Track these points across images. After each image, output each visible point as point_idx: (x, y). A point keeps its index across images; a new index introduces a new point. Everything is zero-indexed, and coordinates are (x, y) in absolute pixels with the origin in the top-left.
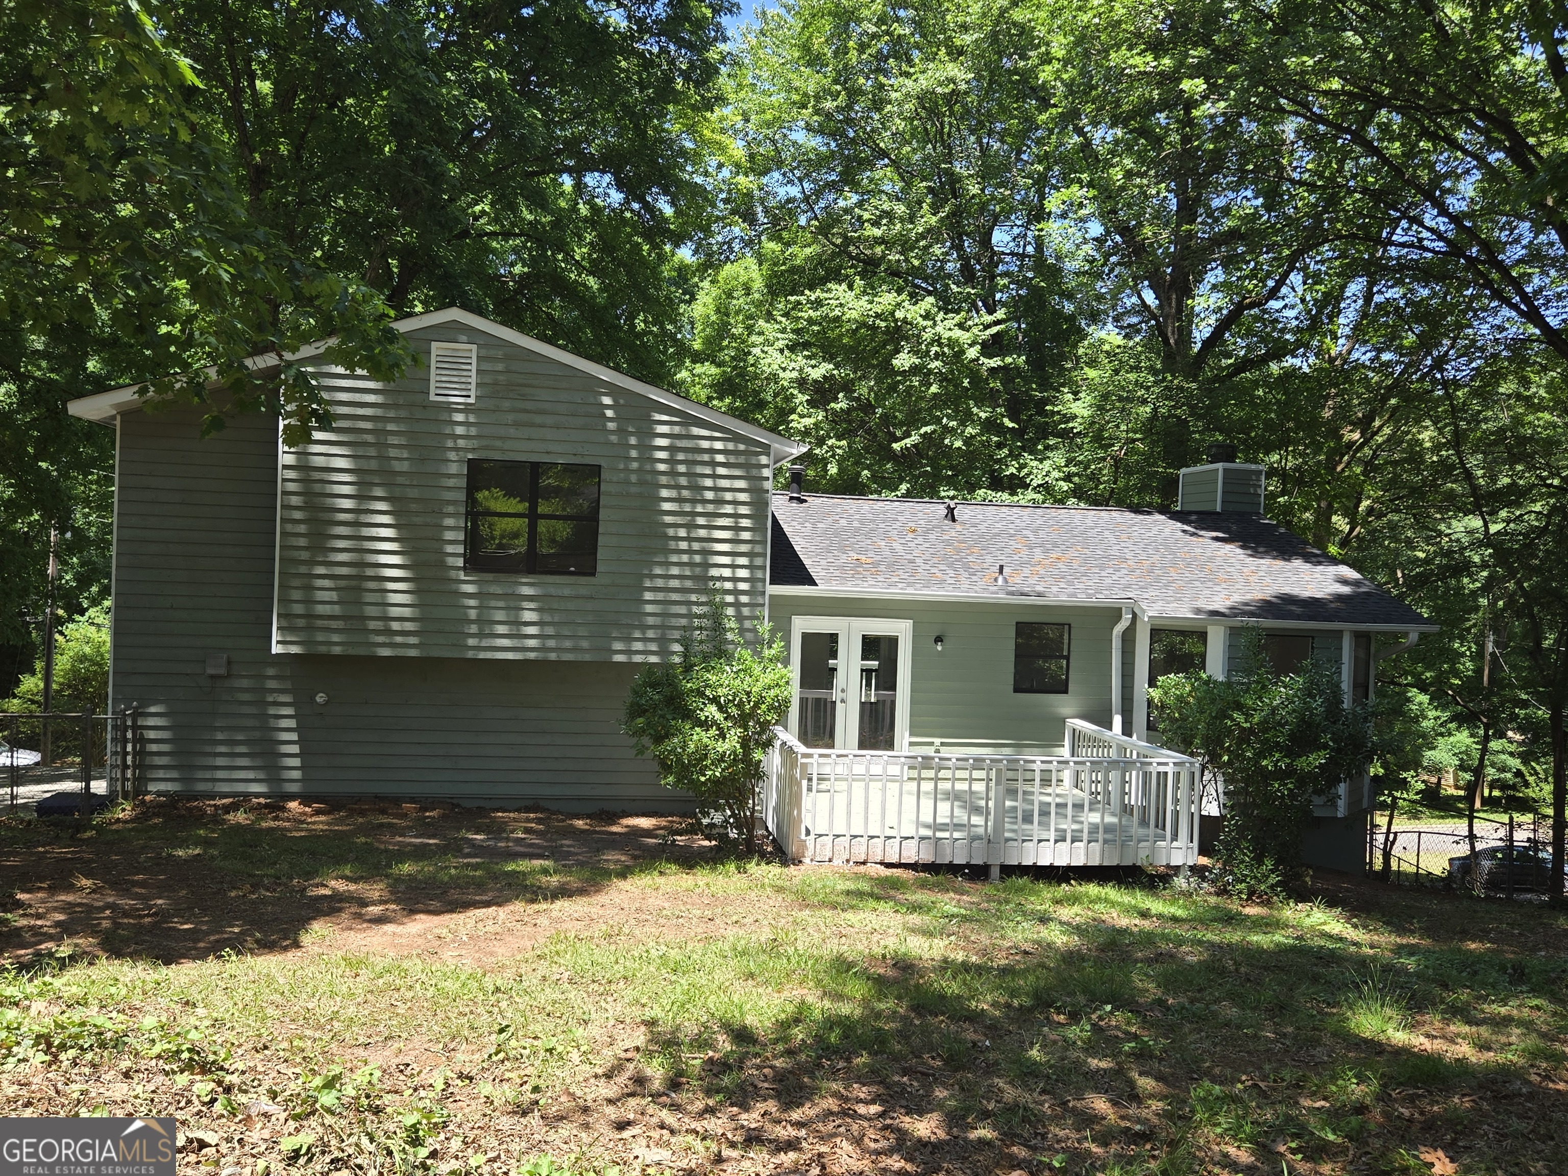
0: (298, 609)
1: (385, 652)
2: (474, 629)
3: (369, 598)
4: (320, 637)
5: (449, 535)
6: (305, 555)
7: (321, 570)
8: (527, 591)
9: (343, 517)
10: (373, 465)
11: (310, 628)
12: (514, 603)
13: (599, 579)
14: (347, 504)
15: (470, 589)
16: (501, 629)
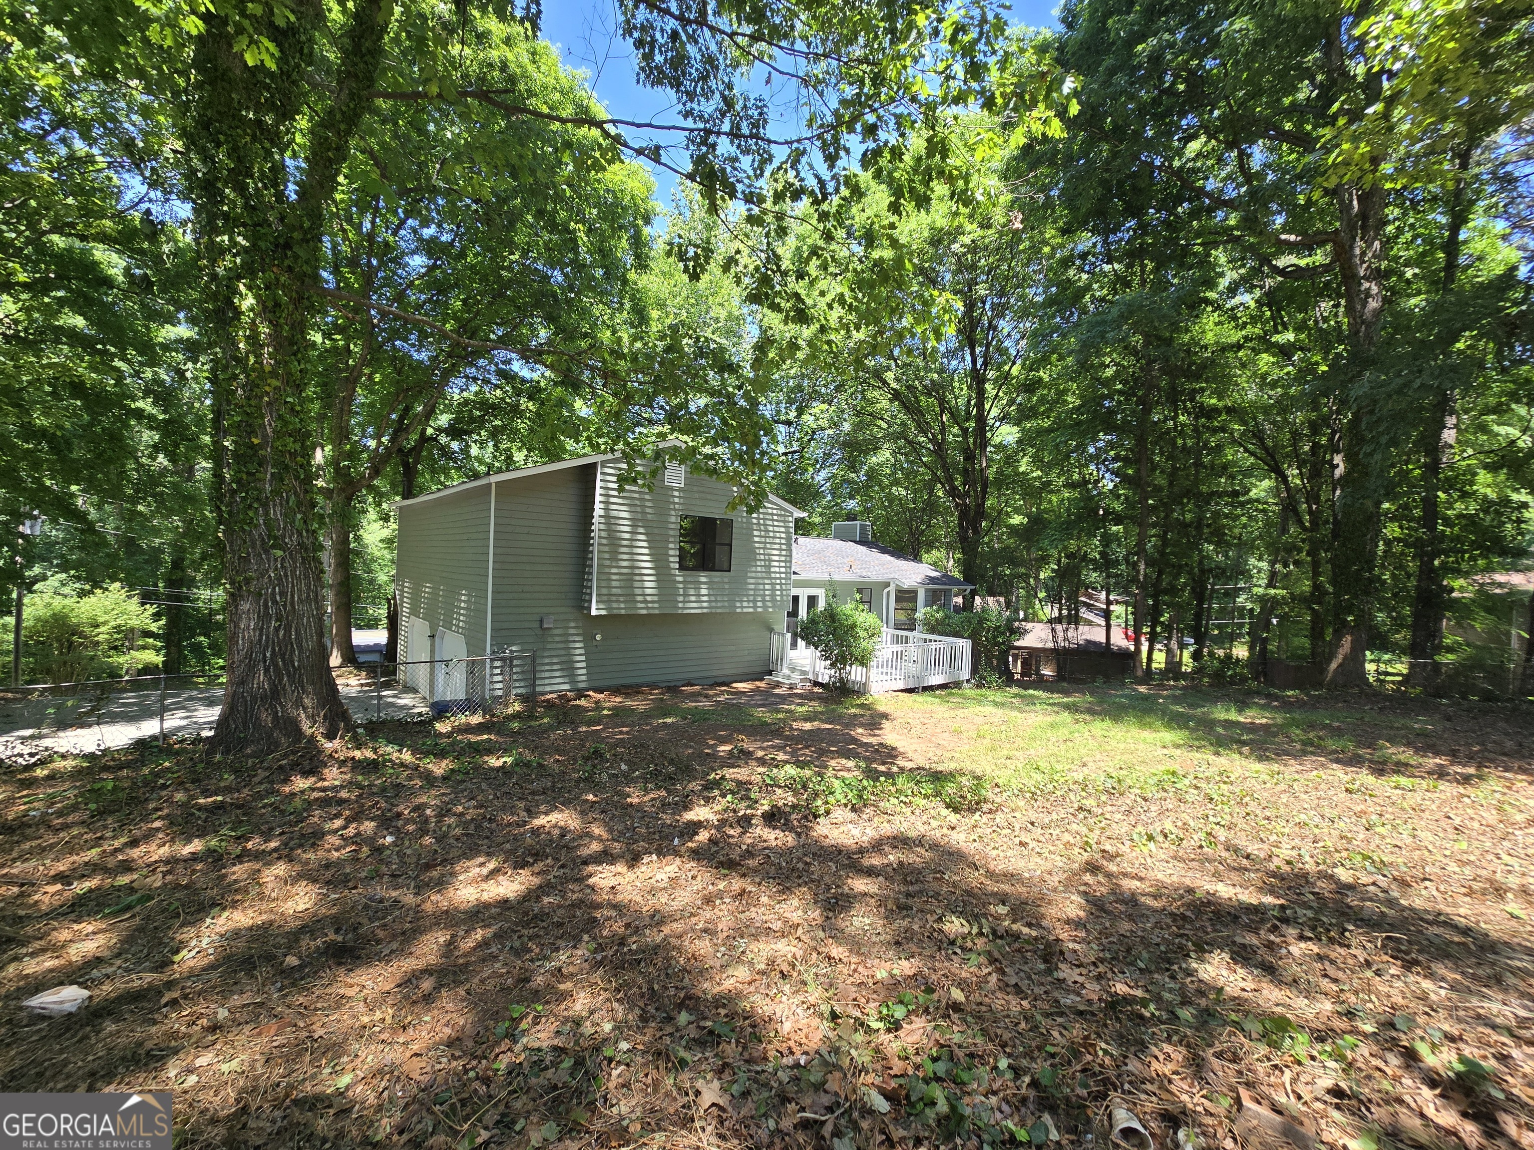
0: (604, 591)
1: (644, 612)
2: (681, 599)
3: (637, 584)
4: (615, 605)
5: (671, 552)
6: (608, 563)
7: (614, 570)
8: (703, 579)
9: (625, 543)
10: (639, 516)
11: (610, 601)
12: (697, 585)
13: (732, 573)
14: (627, 536)
15: (680, 579)
16: (693, 598)
